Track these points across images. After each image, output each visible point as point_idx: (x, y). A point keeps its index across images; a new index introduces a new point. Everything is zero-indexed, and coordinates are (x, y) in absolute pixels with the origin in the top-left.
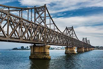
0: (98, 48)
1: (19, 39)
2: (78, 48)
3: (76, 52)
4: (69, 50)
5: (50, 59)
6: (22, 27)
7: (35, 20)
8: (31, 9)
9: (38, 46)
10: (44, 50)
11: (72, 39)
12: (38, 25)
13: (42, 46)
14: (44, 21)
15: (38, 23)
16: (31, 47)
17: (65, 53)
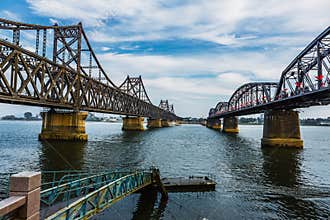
0: (188, 120)
1: (10, 94)
2: (149, 120)
3: (145, 128)
4: (130, 122)
5: (86, 141)
6: (21, 69)
7: (56, 55)
8: (45, 29)
9: (59, 113)
10: (74, 122)
11: (138, 102)
12: (60, 68)
13: (69, 113)
14: (77, 59)
15: (60, 63)
16: (43, 114)
17: (123, 129)
